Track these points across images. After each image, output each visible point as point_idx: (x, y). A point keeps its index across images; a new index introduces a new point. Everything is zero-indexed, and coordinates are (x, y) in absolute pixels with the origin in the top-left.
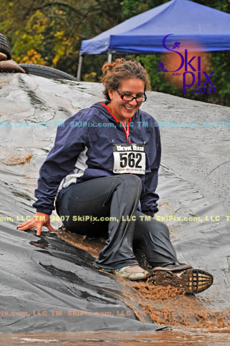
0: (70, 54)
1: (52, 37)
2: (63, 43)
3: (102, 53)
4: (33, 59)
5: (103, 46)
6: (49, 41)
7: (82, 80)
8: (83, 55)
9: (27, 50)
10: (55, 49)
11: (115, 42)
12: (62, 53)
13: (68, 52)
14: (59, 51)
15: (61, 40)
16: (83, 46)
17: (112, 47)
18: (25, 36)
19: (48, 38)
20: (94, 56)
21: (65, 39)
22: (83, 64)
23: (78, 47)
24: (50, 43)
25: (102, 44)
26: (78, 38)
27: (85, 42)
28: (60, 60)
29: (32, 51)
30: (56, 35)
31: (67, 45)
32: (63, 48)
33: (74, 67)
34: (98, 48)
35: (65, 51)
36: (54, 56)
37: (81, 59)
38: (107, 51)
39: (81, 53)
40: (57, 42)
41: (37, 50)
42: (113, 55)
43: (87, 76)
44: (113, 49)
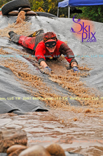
0: (54, 8)
1: (47, 2)
2: (52, 4)
3: (66, 7)
4: (41, 10)
5: (67, 4)
6: (46, 3)
7: (59, 17)
8: (59, 8)
9: (38, 7)
10: (48, 7)
11: (71, 2)
12: (51, 8)
13: (53, 7)
14: (50, 7)
15: (51, 3)
16: (59, 4)
17: (69, 4)
18: (37, 2)
19: (46, 2)
20: (63, 8)
21: (52, 2)
22: (59, 11)
23: (57, 5)
24: (46, 4)
25: (66, 3)
26: (57, 2)
27: (59, 3)
28: (51, 10)
29: (40, 7)
30: (48, 1)
31: (53, 5)
32: (51, 6)
33: (56, 13)
34: (65, 5)
35: (52, 7)
36: (48, 9)
37: (58, 9)
38: (68, 6)
39: (58, 7)
40: (49, 4)
41: (41, 7)
42: (70, 7)
43: (61, 16)
44: (70, 5)
